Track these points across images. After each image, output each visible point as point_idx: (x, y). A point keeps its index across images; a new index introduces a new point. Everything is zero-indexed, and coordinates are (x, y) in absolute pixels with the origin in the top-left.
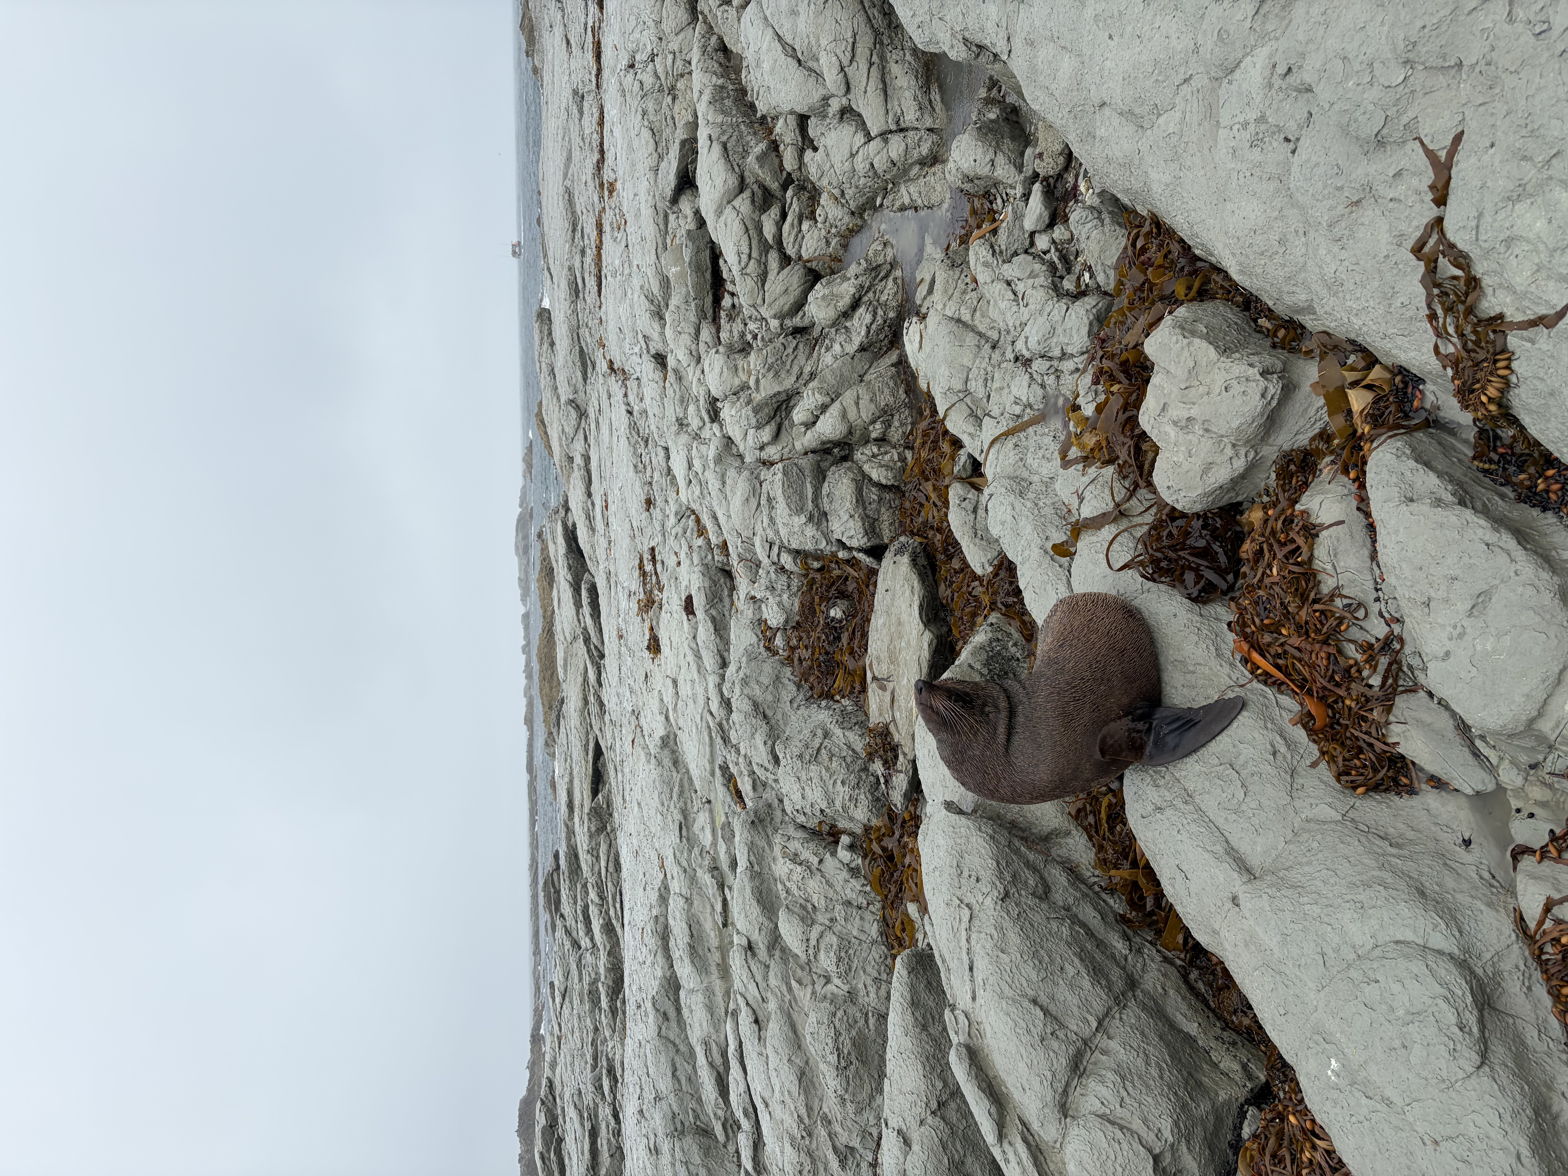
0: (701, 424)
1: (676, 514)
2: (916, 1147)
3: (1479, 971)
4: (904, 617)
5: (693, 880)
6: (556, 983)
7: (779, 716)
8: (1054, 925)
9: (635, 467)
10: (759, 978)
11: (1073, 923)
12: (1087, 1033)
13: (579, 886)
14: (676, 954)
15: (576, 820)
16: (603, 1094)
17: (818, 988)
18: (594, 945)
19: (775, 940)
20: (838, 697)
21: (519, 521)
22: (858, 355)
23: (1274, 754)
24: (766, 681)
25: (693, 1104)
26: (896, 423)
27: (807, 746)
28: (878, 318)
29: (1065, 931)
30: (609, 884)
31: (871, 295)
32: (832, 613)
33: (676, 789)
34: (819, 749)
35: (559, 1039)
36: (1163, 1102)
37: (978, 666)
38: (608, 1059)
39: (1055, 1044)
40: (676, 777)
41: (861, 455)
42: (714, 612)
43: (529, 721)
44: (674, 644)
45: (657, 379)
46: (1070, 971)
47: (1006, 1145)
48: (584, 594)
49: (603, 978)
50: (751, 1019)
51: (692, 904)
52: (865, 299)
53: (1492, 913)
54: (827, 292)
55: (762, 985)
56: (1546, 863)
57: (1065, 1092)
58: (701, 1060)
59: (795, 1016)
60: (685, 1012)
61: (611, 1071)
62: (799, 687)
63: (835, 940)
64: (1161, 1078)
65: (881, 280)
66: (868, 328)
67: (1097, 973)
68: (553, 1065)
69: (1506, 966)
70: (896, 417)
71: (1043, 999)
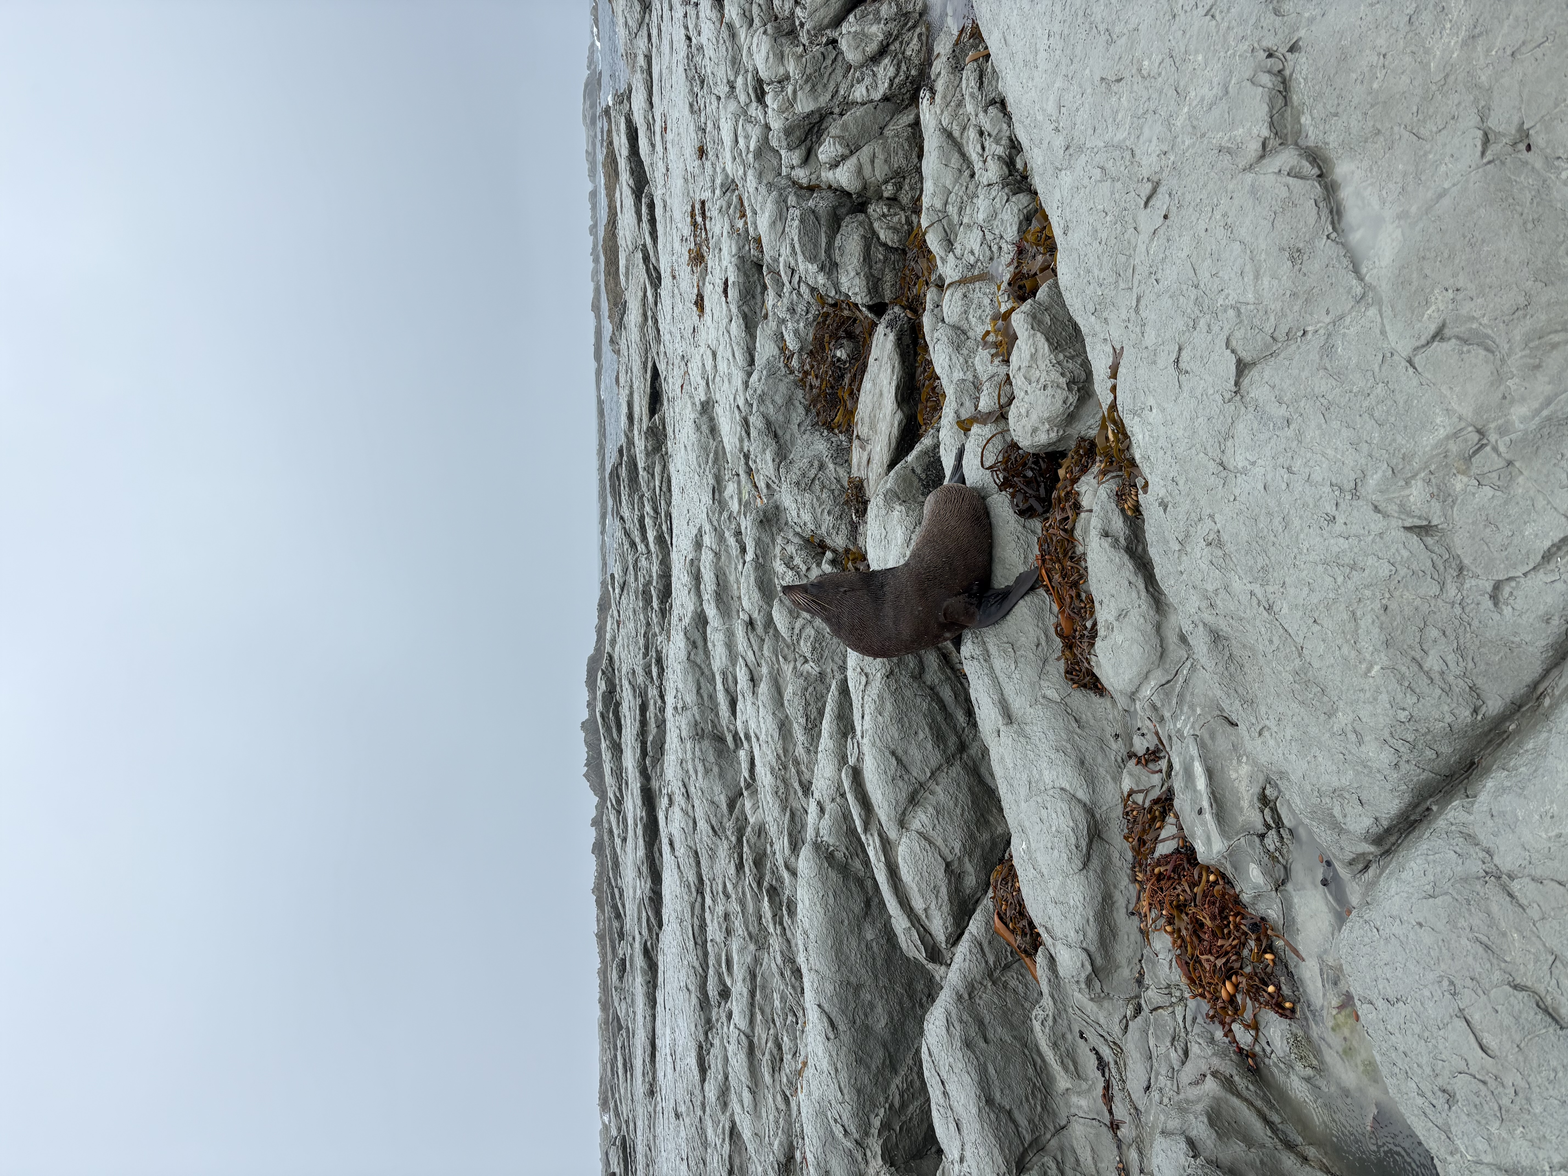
0: (748, 101)
1: (722, 185)
2: (826, 816)
3: (1098, 816)
4: (885, 390)
5: (721, 539)
6: (616, 576)
7: (788, 437)
8: (919, 700)
9: (691, 105)
10: (756, 648)
11: (932, 700)
12: (922, 779)
13: (636, 498)
14: (706, 597)
15: (636, 432)
16: (652, 678)
17: (798, 665)
18: (649, 552)
19: (769, 622)
20: (837, 431)
21: (586, 85)
22: (881, 105)
23: (1037, 646)
24: (779, 400)
25: (712, 716)
26: (907, 187)
27: (804, 475)
28: (901, 73)
29: (925, 706)
30: (663, 502)
31: (897, 44)
32: (838, 354)
33: (712, 455)
34: (813, 480)
35: (618, 623)
36: (959, 831)
37: (919, 471)
38: (657, 651)
39: (901, 784)
40: (713, 444)
41: (875, 209)
42: (746, 309)
43: (596, 308)
44: (715, 317)
45: (714, 19)
46: (921, 736)
47: (869, 836)
48: (644, 210)
49: (654, 584)
50: (748, 677)
51: (719, 559)
52: (892, 48)
53: (1113, 785)
54: (859, 29)
55: (758, 653)
56: (1139, 766)
57: (904, 814)
58: (719, 686)
59: (781, 681)
60: (710, 645)
61: (659, 661)
62: (808, 411)
63: (813, 632)
64: (962, 815)
65: (909, 30)
66: (891, 81)
67: (939, 738)
68: (613, 642)
69: (1113, 815)
70: (907, 181)
71: (900, 752)
